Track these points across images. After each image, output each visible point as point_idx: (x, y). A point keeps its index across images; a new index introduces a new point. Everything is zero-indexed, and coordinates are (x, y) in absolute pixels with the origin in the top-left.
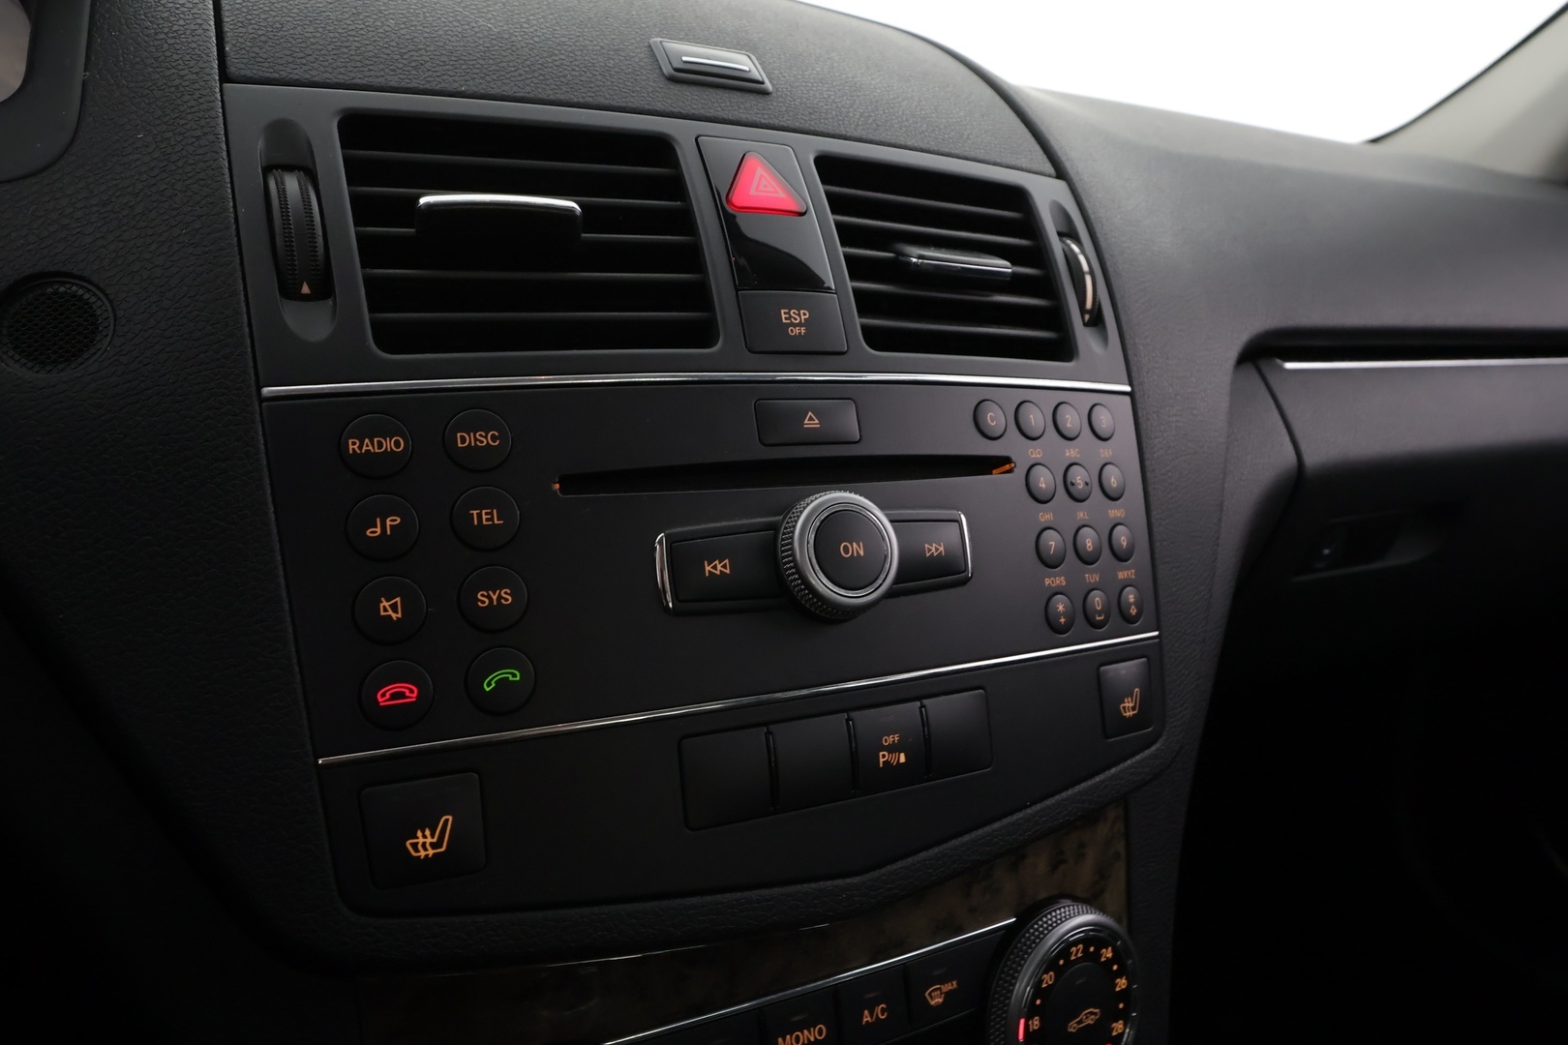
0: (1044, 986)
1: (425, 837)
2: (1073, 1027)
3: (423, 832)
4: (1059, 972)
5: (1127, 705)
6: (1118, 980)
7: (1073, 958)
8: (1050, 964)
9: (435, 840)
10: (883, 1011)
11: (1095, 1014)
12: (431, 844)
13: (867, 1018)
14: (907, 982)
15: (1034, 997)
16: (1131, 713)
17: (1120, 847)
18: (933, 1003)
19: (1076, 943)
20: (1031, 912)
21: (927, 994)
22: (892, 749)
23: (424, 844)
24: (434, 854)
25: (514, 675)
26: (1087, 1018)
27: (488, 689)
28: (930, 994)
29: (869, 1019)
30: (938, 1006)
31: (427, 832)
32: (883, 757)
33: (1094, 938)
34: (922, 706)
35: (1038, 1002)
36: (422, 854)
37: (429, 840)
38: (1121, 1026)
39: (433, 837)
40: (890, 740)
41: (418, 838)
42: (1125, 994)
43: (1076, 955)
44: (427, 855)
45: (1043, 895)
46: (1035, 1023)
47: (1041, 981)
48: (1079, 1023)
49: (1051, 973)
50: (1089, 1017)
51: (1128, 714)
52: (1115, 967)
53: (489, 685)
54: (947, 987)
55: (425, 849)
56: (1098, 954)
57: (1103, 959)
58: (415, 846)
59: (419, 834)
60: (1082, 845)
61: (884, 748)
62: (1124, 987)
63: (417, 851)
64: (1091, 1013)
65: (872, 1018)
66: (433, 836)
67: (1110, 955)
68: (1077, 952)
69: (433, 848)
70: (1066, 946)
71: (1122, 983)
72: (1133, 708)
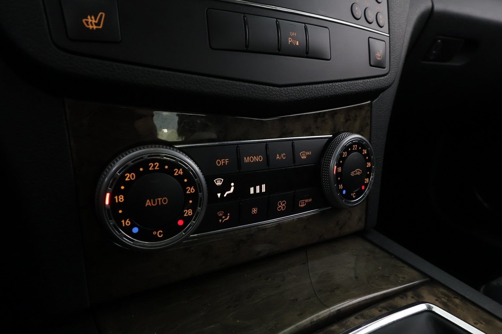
0: (343, 156)
1: (91, 19)
2: (353, 173)
3: (91, 16)
4: (349, 153)
5: (378, 55)
6: (368, 163)
7: (353, 149)
8: (345, 149)
10: (284, 156)
12: (95, 23)
17: (368, 121)
18: (302, 157)
19: (355, 144)
20: (336, 134)
21: (300, 154)
22: (293, 38)
23: (91, 22)
24: (96, 29)
26: (357, 172)
28: (301, 154)
29: (279, 158)
30: (304, 159)
31: (93, 17)
33: (360, 144)
34: (305, 26)
35: (341, 162)
36: (91, 27)
37: (94, 21)
38: (368, 180)
40: (293, 33)
41: (88, 19)
42: (370, 169)
43: (355, 148)
44: (93, 28)
45: (342, 130)
46: (340, 169)
47: (342, 154)
48: (355, 173)
49: (346, 152)
51: (378, 58)
52: (367, 158)
54: (308, 153)
55: (92, 25)
56: (362, 150)
57: (363, 153)
58: (87, 22)
59: (89, 17)
60: (356, 116)
61: (291, 37)
62: (370, 166)
63: (88, 25)
64: (359, 171)
65: (280, 158)
66: (95, 20)
67: (366, 152)
69: (96, 26)
70: (350, 144)
72: (380, 57)
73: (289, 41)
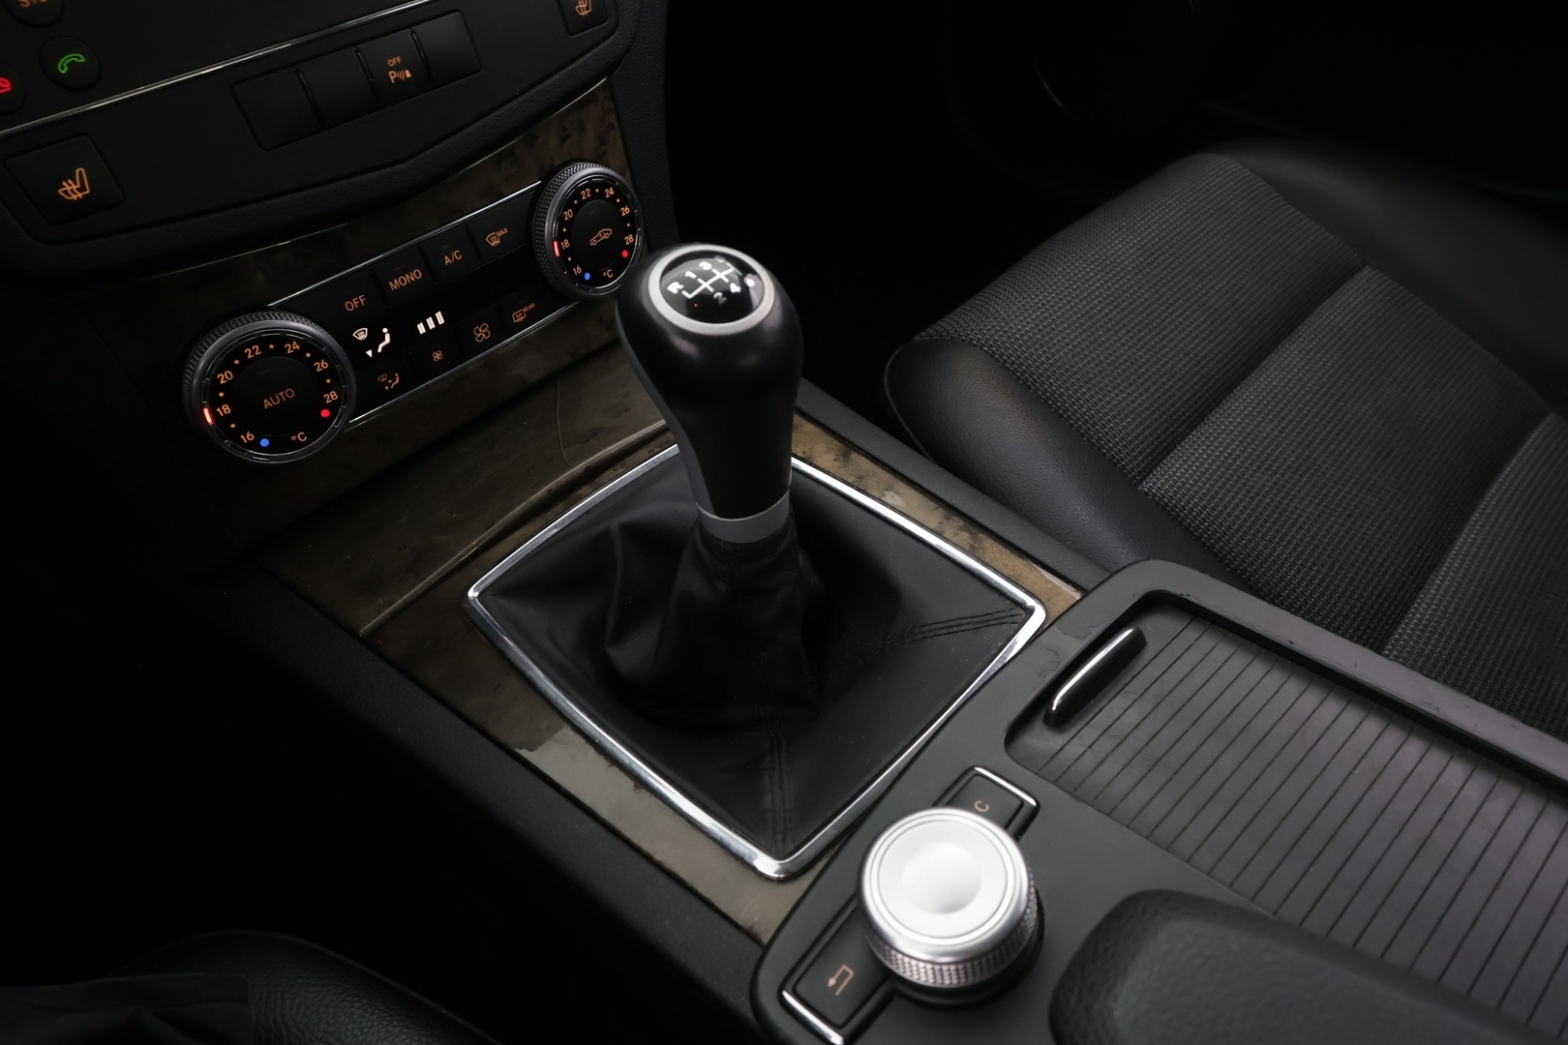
0: (566, 219)
1: (70, 185)
2: (593, 242)
3: (67, 182)
4: (576, 209)
5: (581, 6)
6: (622, 208)
7: (584, 198)
8: (567, 203)
9: (78, 186)
10: (458, 255)
11: (609, 232)
13: (448, 261)
14: (471, 235)
15: (560, 229)
16: (586, 12)
17: (613, 119)
18: (493, 244)
19: (584, 188)
20: (550, 174)
22: (397, 68)
23: (72, 190)
25: (79, 58)
26: (603, 235)
27: (63, 72)
30: (498, 246)
31: (70, 182)
32: (393, 76)
33: (595, 184)
34: (413, 32)
35: (565, 230)
37: (74, 187)
38: (631, 237)
39: (76, 184)
40: (394, 61)
42: (630, 217)
43: (586, 196)
45: (558, 162)
46: (566, 244)
47: (563, 217)
48: (597, 239)
49: (570, 210)
50: (605, 234)
51: (583, 14)
52: (618, 200)
53: (63, 68)
54: (500, 233)
56: (602, 195)
57: (607, 196)
58: (66, 192)
59: (64, 184)
60: (581, 123)
61: (391, 69)
62: (628, 212)
63: (70, 196)
64: (605, 232)
65: (451, 260)
67: (612, 193)
68: (586, 194)
69: (81, 192)
70: (577, 190)
71: (626, 210)
72: (587, 8)
73: (392, 78)
